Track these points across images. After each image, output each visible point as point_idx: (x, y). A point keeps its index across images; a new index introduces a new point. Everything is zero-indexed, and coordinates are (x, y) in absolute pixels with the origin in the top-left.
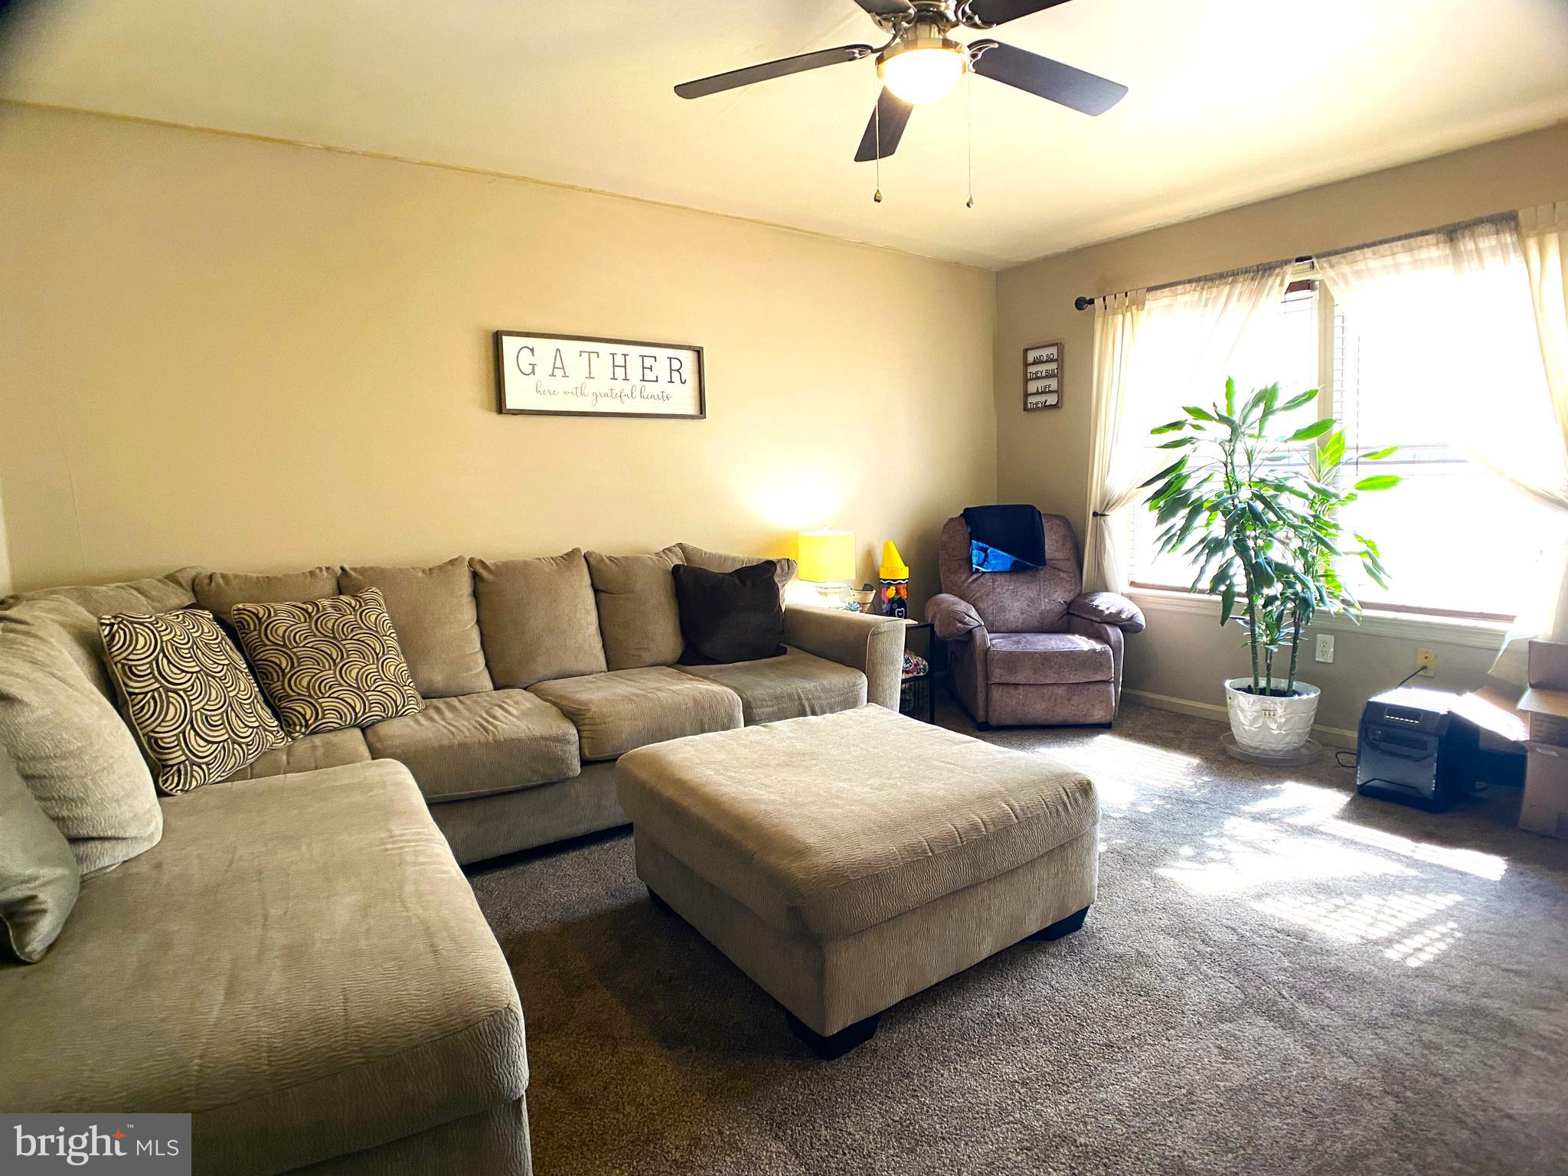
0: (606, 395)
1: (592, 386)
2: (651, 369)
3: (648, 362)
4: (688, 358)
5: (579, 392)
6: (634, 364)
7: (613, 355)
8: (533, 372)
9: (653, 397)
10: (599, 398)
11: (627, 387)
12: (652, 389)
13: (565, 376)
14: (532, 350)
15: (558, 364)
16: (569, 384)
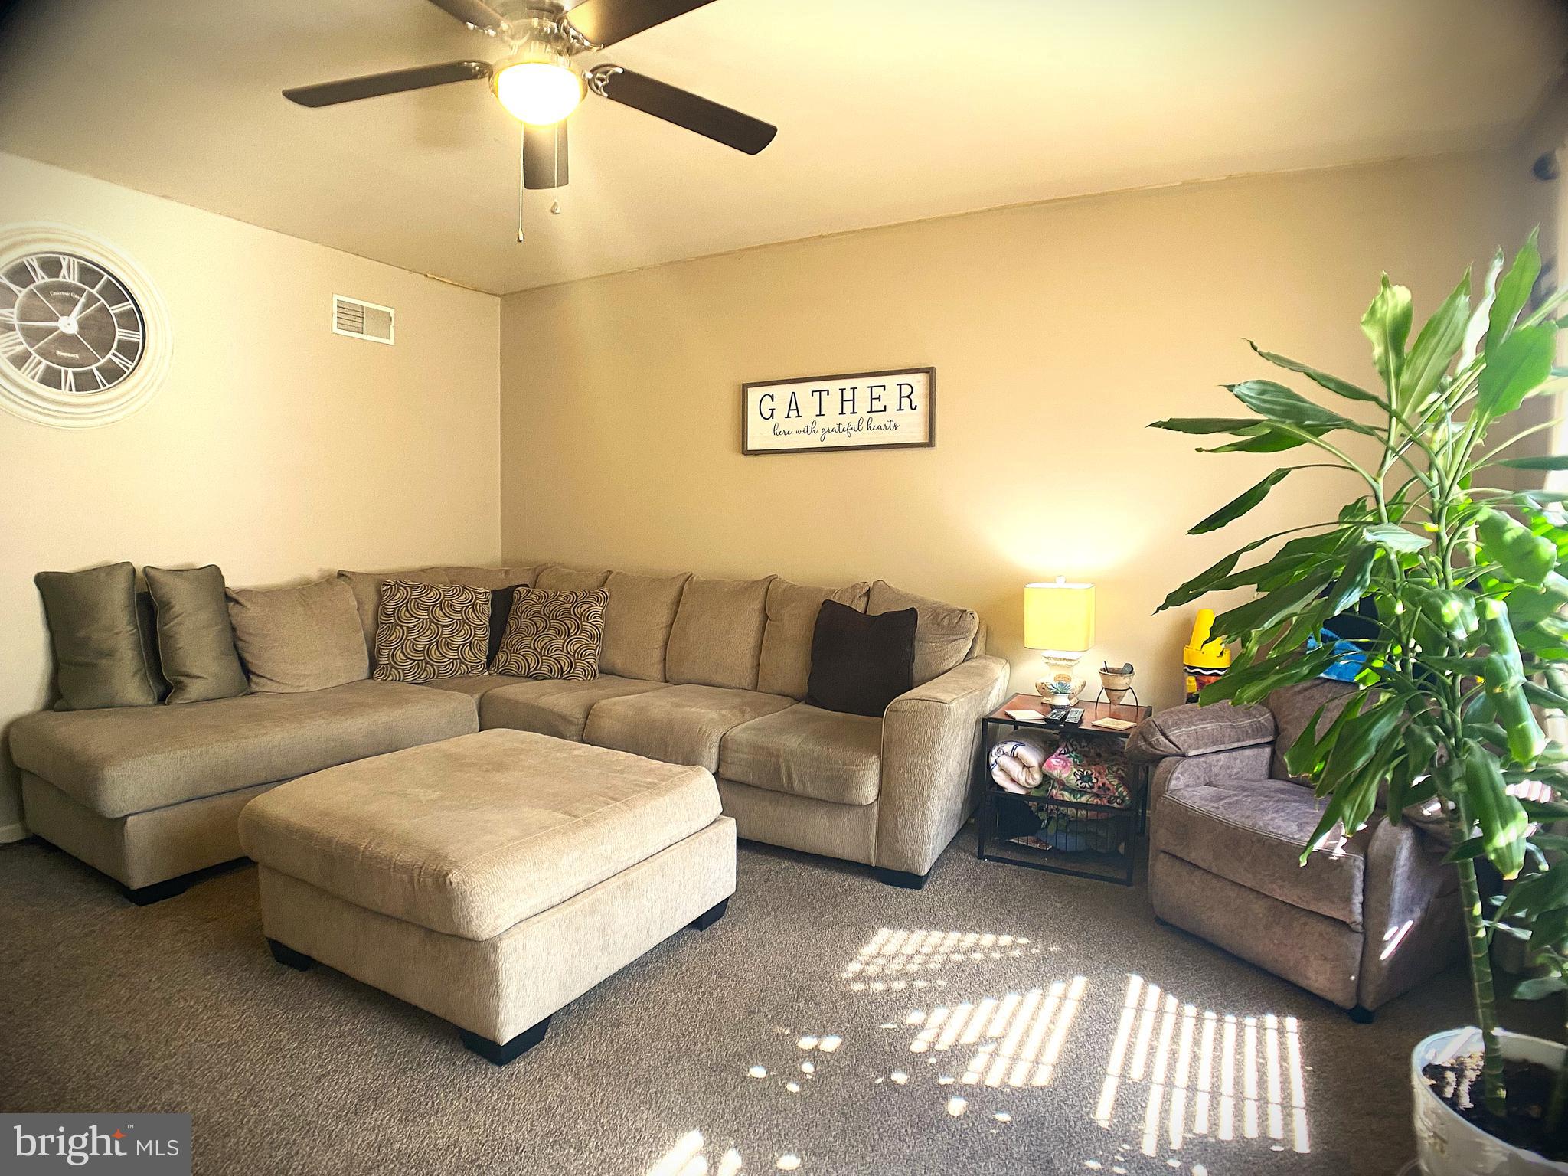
0: (834, 430)
1: (821, 423)
2: (879, 398)
3: (876, 392)
4: (919, 381)
5: (810, 429)
6: (863, 396)
7: (842, 390)
8: (772, 416)
9: (880, 427)
10: (827, 433)
11: (854, 419)
12: (879, 419)
13: (799, 416)
14: (772, 397)
15: (793, 406)
16: (800, 424)
